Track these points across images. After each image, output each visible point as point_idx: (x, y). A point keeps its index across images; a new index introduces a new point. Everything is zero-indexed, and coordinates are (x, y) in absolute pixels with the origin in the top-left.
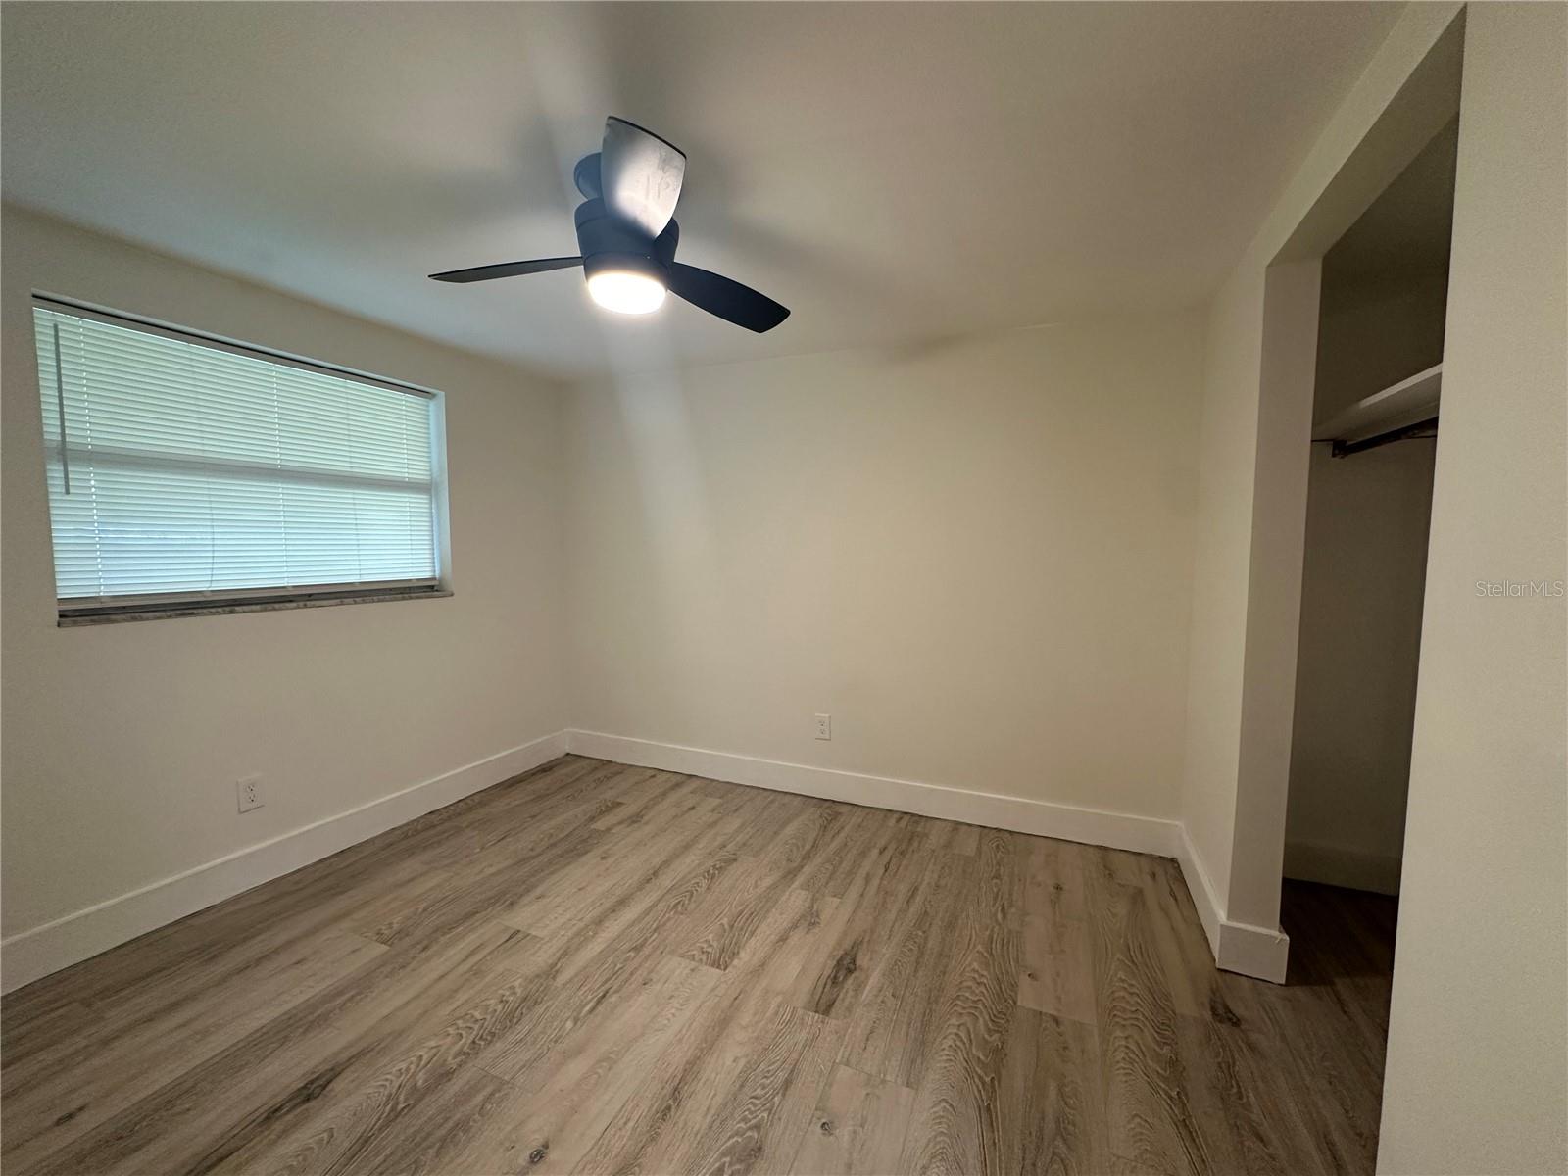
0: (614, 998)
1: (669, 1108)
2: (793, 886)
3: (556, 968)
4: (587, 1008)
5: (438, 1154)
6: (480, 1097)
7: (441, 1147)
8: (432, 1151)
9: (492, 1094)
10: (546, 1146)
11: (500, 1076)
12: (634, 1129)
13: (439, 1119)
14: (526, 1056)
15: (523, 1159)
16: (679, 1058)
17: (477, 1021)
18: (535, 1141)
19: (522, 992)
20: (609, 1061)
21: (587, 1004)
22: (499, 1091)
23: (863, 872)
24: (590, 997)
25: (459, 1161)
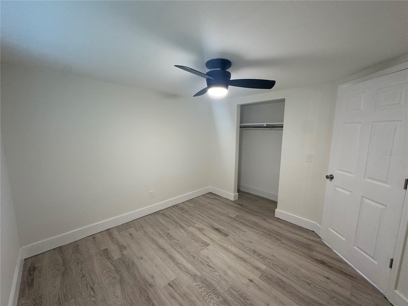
0: (211, 264)
1: (244, 260)
2: (188, 229)
3: (193, 275)
4: (212, 269)
5: (248, 300)
6: (234, 292)
7: (246, 299)
8: (247, 301)
9: (234, 290)
10: (249, 279)
11: (228, 288)
12: (247, 265)
13: (239, 301)
14: (224, 282)
15: (252, 283)
16: (232, 256)
17: (207, 294)
18: (247, 281)
19: (199, 283)
20: (230, 267)
21: (210, 269)
22: (233, 288)
23: (190, 219)
24: (208, 268)
25: (250, 296)
